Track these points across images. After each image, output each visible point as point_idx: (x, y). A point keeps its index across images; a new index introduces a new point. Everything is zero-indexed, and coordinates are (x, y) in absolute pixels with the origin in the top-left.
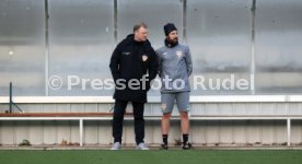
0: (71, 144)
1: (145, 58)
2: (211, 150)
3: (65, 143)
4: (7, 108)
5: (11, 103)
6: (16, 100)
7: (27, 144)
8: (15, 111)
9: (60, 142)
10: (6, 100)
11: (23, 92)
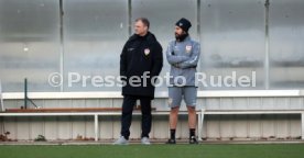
0: (86, 140)
1: (147, 52)
2: (226, 144)
3: (80, 139)
4: (23, 104)
5: (26, 99)
6: (31, 95)
7: (42, 139)
8: (31, 106)
9: (75, 137)
10: (21, 95)
11: (37, 88)
